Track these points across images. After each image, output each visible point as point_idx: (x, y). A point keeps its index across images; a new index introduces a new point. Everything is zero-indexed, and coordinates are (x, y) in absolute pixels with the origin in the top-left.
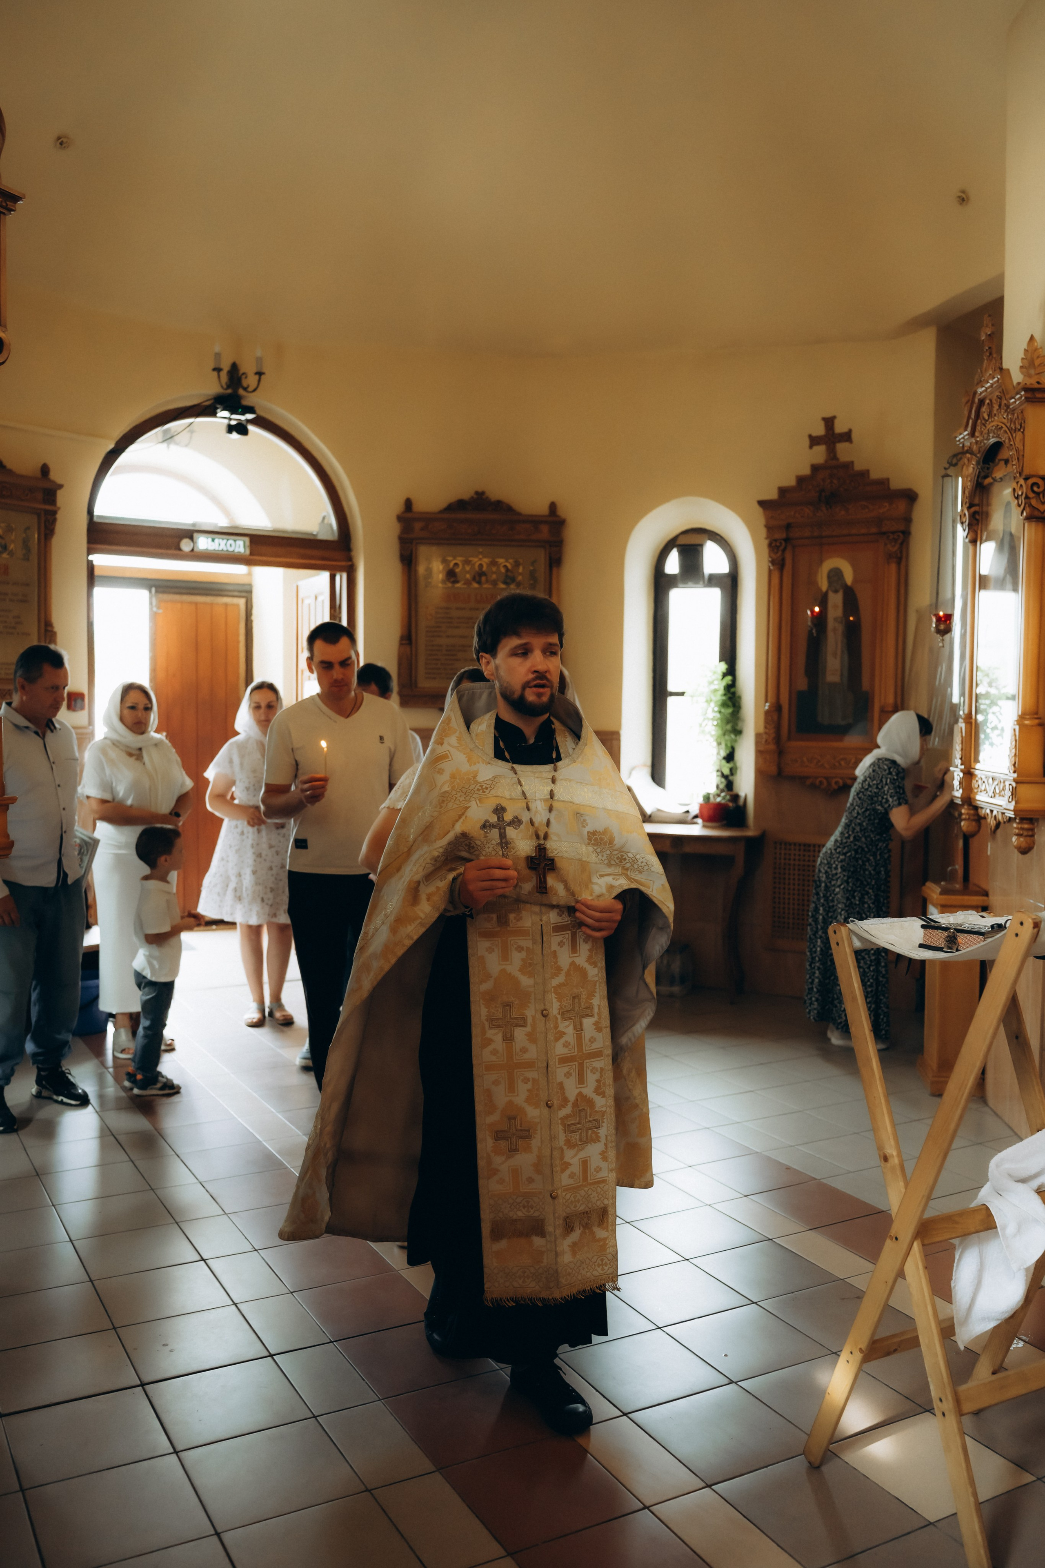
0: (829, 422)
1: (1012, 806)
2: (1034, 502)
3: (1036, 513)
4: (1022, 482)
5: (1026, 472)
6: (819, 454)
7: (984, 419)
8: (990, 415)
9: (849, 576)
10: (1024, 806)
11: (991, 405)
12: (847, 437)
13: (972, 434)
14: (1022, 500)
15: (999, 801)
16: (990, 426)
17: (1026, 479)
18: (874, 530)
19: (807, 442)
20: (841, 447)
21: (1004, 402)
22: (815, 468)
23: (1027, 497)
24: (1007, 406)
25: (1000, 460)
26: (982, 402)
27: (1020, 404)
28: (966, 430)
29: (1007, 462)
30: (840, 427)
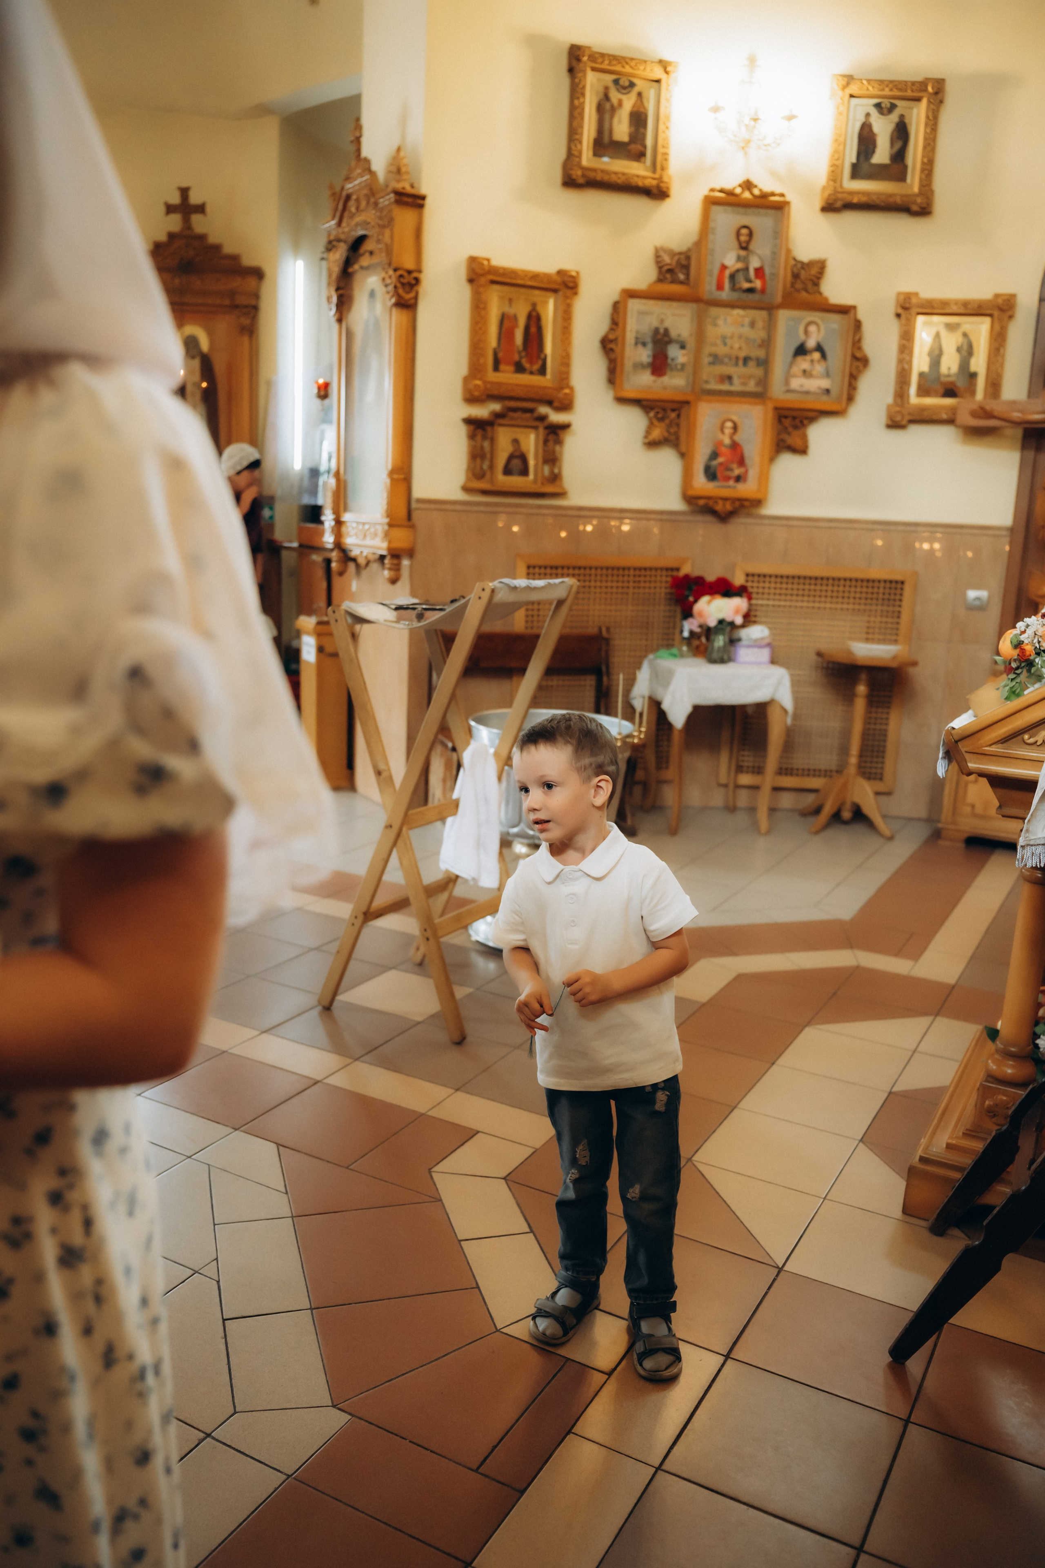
0: (184, 192)
1: (385, 545)
2: (401, 291)
3: (402, 302)
4: (391, 272)
5: (394, 265)
6: (174, 223)
7: (350, 212)
8: (357, 209)
9: (205, 344)
10: (395, 545)
11: (358, 201)
12: (201, 209)
13: (339, 224)
14: (391, 288)
15: (369, 542)
16: (359, 219)
17: (395, 270)
18: (227, 302)
19: (163, 209)
20: (196, 218)
21: (372, 200)
22: (172, 236)
23: (395, 287)
24: (376, 204)
25: (366, 252)
26: (348, 197)
27: (389, 205)
28: (333, 219)
29: (371, 253)
30: (195, 198)
